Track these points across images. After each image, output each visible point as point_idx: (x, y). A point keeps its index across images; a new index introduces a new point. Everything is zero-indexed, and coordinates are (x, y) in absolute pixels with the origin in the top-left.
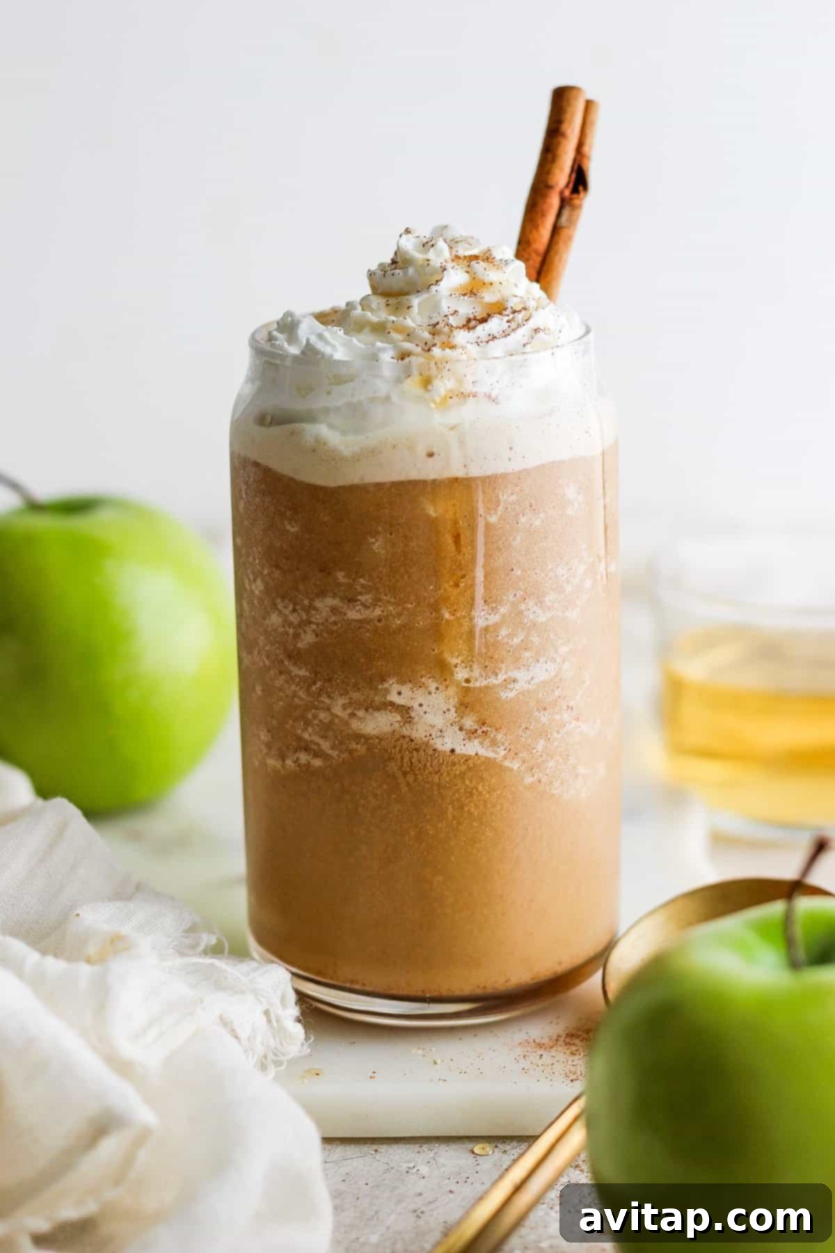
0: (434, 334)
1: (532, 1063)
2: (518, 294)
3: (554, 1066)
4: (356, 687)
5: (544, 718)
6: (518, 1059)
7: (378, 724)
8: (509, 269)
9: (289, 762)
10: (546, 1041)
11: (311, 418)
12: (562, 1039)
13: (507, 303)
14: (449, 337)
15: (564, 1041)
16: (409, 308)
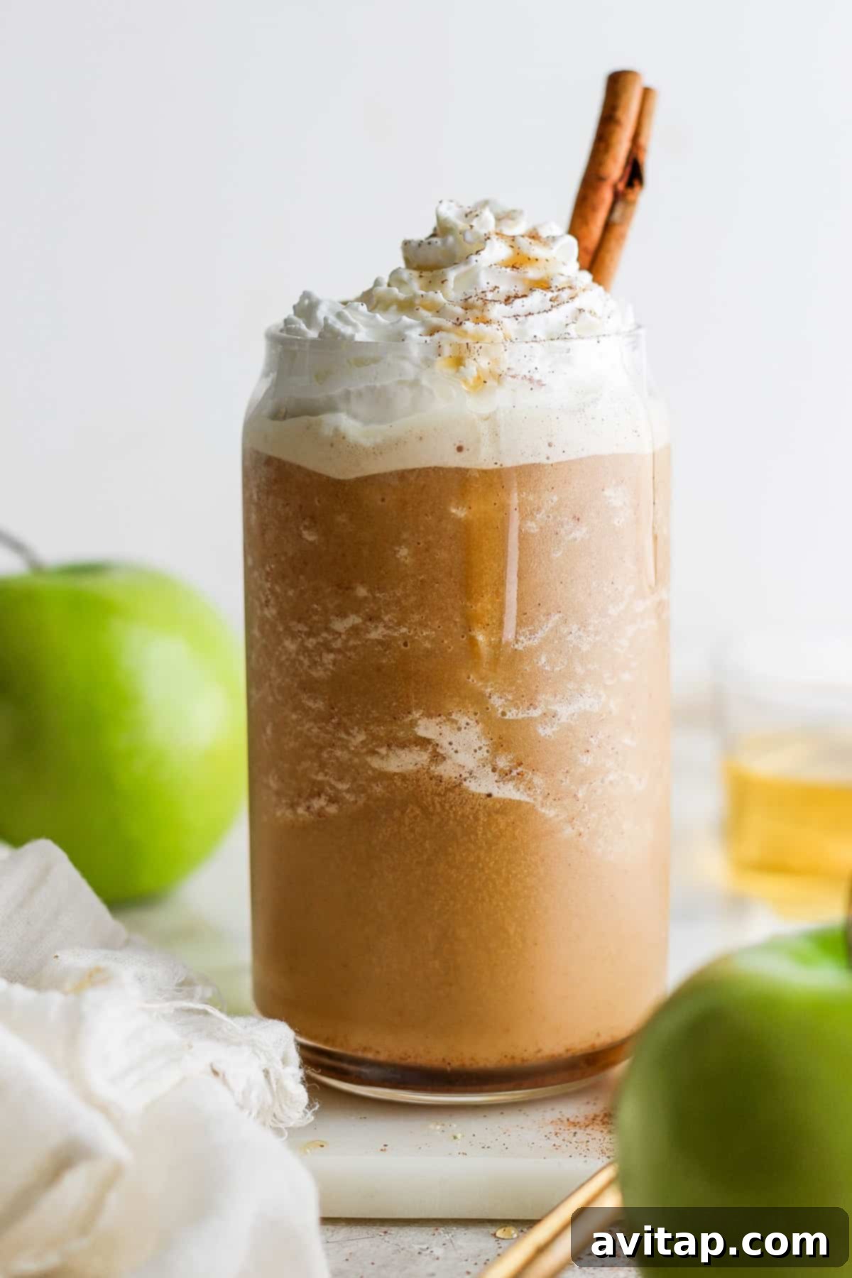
0: (466, 309)
1: (564, 1140)
2: (566, 274)
3: (588, 1144)
4: (378, 721)
5: (587, 760)
6: (548, 1136)
7: (403, 762)
8: (557, 246)
9: (301, 811)
10: (581, 1119)
11: (331, 407)
12: (599, 1118)
13: (551, 282)
14: (483, 311)
15: (602, 1120)
16: (443, 282)
